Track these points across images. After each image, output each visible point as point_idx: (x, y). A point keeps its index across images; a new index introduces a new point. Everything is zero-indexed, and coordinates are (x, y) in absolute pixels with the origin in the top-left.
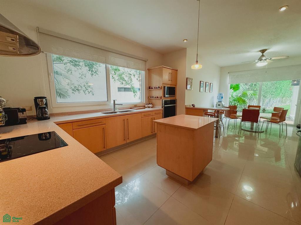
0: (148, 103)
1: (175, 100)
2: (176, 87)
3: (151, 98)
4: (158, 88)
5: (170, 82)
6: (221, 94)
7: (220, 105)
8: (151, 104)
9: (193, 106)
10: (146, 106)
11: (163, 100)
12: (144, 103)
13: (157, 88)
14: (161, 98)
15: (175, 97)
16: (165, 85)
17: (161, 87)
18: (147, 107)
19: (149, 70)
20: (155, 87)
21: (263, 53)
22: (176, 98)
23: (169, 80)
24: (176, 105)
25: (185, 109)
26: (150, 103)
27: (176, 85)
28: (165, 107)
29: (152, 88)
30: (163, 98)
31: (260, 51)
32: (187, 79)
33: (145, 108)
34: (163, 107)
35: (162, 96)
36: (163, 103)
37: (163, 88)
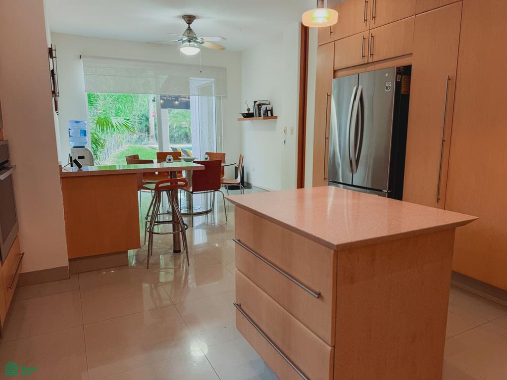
21: (189, 24)
31: (185, 18)
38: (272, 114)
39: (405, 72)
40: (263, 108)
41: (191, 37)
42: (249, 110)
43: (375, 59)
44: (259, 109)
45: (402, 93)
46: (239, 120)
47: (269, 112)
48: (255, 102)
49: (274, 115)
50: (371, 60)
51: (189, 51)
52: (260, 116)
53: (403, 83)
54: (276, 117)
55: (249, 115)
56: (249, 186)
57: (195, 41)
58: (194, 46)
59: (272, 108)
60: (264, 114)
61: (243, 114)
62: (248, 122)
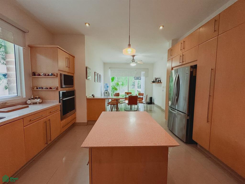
0: (32, 97)
1: (74, 91)
2: (74, 75)
3: (37, 89)
4: (51, 75)
5: (67, 69)
6: (106, 84)
7: (107, 93)
8: (39, 98)
9: (93, 96)
10: (29, 102)
11: (61, 92)
12: (24, 96)
13: (49, 75)
14: (57, 89)
15: (73, 87)
16: (62, 73)
17: (56, 75)
18: (30, 104)
19: (31, 47)
20: (45, 73)
21: (133, 57)
22: (74, 89)
23: (66, 67)
24: (75, 97)
25: (86, 100)
26: (37, 97)
27: (74, 74)
28: (63, 100)
29: (39, 75)
30: (60, 89)
31: (132, 56)
32: (86, 68)
33: (28, 107)
34: (61, 101)
35: (58, 86)
36: (61, 96)
37: (59, 76)
38: (160, 82)
39: (194, 68)
40: (157, 80)
41: (133, 61)
42: (154, 80)
43: (184, 63)
44: (156, 80)
45: (194, 75)
46: (151, 83)
47: (159, 81)
48: (155, 78)
49: (161, 82)
50: (183, 64)
51: (133, 65)
52: (156, 82)
53: (194, 71)
54: (162, 83)
55: (154, 82)
56: (154, 104)
57: (134, 62)
58: (134, 63)
59: (161, 80)
60: (158, 82)
61: (152, 82)
62: (154, 84)
